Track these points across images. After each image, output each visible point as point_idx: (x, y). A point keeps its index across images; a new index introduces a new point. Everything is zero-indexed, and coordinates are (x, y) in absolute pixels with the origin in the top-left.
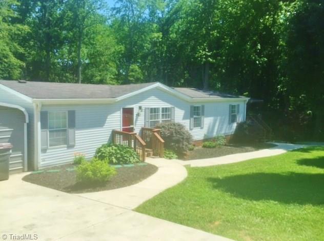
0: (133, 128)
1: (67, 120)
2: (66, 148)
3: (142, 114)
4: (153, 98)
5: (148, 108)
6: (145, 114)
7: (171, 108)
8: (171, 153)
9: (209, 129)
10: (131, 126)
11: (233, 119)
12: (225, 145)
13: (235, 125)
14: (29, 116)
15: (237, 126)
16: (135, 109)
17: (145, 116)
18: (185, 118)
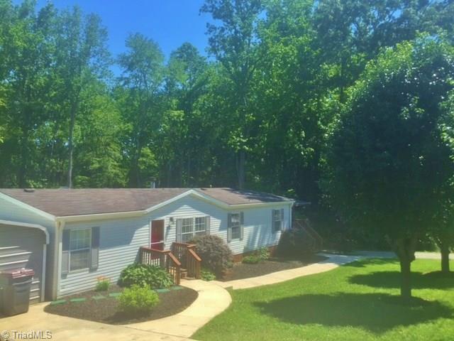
0: (162, 244)
1: (91, 238)
2: (88, 272)
3: (174, 226)
4: (185, 207)
5: (180, 219)
6: (177, 226)
7: (206, 217)
8: (209, 273)
9: (249, 241)
10: (162, 242)
11: (276, 227)
12: (269, 260)
13: (279, 234)
14: (50, 236)
15: (281, 236)
16: (165, 221)
17: (176, 229)
18: (221, 229)
